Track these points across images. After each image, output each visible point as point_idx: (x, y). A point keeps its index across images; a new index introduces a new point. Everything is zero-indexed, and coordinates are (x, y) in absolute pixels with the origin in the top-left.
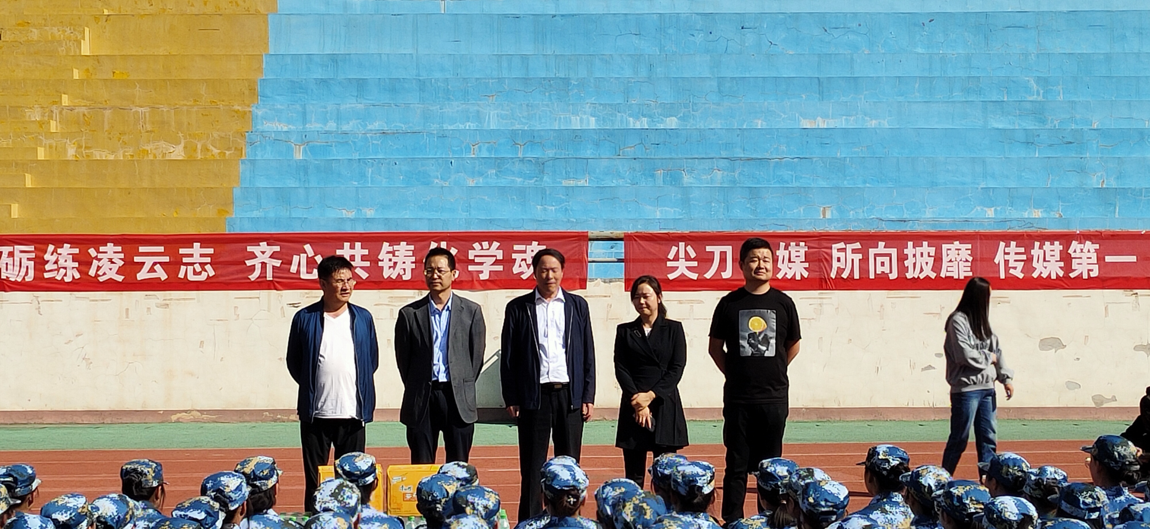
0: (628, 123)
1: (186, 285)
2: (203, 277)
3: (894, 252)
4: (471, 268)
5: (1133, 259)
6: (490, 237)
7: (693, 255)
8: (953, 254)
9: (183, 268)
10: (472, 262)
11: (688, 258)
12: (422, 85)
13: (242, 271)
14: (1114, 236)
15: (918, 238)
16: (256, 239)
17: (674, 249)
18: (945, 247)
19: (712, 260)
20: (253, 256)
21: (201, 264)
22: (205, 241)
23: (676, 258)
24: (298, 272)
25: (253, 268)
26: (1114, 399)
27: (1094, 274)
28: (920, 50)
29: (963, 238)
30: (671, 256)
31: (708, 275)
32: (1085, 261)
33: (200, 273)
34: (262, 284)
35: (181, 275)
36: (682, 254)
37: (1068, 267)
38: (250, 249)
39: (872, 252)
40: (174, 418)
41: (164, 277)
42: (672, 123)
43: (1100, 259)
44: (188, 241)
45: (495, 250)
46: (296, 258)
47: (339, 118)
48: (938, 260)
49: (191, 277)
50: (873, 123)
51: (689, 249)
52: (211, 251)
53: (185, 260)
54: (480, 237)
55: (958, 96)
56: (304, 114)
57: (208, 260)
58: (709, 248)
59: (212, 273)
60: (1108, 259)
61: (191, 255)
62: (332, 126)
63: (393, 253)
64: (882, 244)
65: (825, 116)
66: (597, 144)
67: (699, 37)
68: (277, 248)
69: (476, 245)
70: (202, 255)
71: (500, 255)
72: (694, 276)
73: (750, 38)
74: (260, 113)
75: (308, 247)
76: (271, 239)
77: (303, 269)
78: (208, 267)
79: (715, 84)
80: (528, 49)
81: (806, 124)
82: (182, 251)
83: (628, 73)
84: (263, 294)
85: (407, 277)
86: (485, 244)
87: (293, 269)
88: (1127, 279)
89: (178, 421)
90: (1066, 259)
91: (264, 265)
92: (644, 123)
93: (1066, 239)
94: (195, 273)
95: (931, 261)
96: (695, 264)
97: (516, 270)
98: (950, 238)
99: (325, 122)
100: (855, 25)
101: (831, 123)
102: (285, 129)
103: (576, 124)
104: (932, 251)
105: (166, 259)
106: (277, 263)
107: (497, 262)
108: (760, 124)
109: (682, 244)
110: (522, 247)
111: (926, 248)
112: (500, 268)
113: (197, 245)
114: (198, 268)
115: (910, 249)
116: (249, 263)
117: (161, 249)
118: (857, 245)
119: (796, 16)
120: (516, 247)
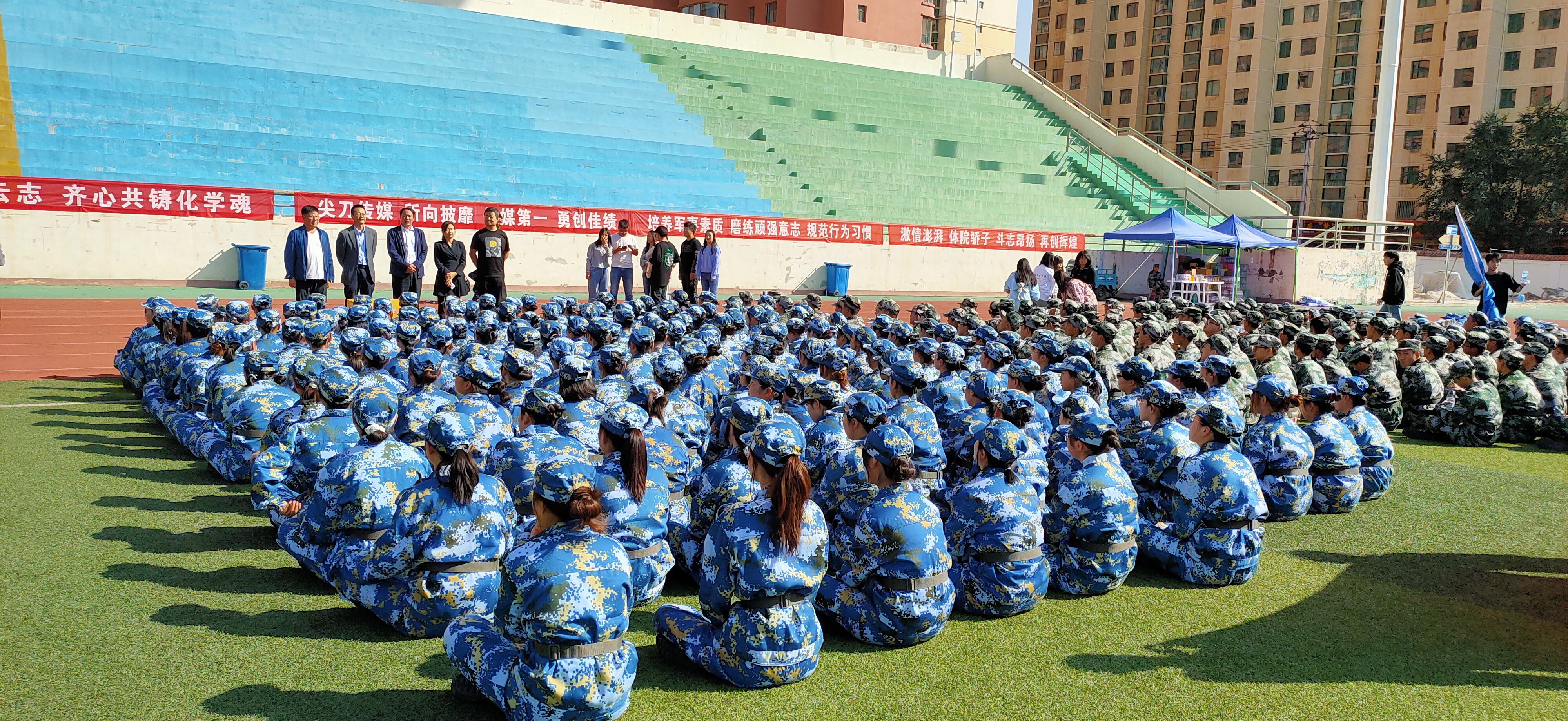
0: (258, 129)
1: (22, 206)
2: (34, 202)
3: (435, 209)
4: (205, 205)
5: (546, 218)
6: (217, 190)
7: (332, 205)
8: (464, 212)
9: (20, 197)
10: (206, 202)
11: (329, 207)
12: (125, 96)
13: (61, 200)
14: (538, 207)
15: (448, 204)
16: (70, 183)
17: (322, 202)
18: (460, 208)
19: (342, 209)
20: (68, 192)
21: (33, 195)
22: (35, 181)
23: (323, 206)
24: (98, 202)
25: (68, 199)
26: (536, 282)
27: (529, 224)
28: (410, 104)
29: (469, 204)
30: (320, 205)
31: (341, 216)
32: (524, 218)
33: (32, 200)
34: (74, 208)
35: (19, 200)
36: (326, 205)
37: (517, 221)
38: (65, 187)
39: (425, 209)
40: (16, 282)
41: (7, 200)
42: (284, 131)
43: (531, 218)
44: (24, 181)
45: (220, 196)
46: (96, 195)
47: (74, 111)
48: (457, 214)
49: (26, 202)
50: (395, 141)
51: (330, 202)
52: (39, 187)
53: (21, 192)
54: (211, 189)
55: (436, 130)
56: (50, 106)
57: (37, 192)
58: (341, 202)
59: (40, 200)
60: (535, 218)
61: (26, 189)
62: (69, 115)
63: (158, 194)
64: (429, 205)
65: (370, 136)
66: (244, 140)
67: (288, 84)
68: (84, 188)
69: (208, 193)
70: (33, 190)
71: (223, 199)
72: (333, 216)
73: (318, 88)
74: (18, 103)
75: (103, 189)
76: (79, 183)
77: (101, 201)
78: (37, 197)
79: (305, 112)
80: (184, 80)
81: (359, 139)
82: (19, 186)
83: (250, 101)
84: (76, 214)
85: (167, 208)
86: (214, 193)
87: (95, 200)
88: (543, 227)
89: (19, 284)
90: (516, 217)
91: (75, 197)
92: (267, 130)
93: (516, 207)
94: (28, 199)
95: (453, 215)
96: (333, 210)
97: (232, 208)
98: (463, 204)
99: (65, 112)
100: (376, 88)
101: (373, 140)
102: (36, 114)
103: (226, 127)
104: (454, 210)
105: (8, 190)
106: (84, 197)
107: (221, 203)
108: (334, 136)
109: (326, 200)
110: (236, 196)
111: (451, 208)
112: (223, 206)
113: (29, 184)
114: (31, 197)
115: (443, 209)
116: (65, 196)
117: (4, 184)
118: (417, 205)
119: (344, 79)
120: (232, 196)
